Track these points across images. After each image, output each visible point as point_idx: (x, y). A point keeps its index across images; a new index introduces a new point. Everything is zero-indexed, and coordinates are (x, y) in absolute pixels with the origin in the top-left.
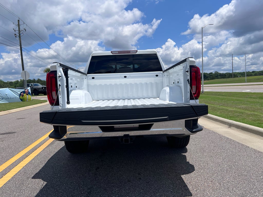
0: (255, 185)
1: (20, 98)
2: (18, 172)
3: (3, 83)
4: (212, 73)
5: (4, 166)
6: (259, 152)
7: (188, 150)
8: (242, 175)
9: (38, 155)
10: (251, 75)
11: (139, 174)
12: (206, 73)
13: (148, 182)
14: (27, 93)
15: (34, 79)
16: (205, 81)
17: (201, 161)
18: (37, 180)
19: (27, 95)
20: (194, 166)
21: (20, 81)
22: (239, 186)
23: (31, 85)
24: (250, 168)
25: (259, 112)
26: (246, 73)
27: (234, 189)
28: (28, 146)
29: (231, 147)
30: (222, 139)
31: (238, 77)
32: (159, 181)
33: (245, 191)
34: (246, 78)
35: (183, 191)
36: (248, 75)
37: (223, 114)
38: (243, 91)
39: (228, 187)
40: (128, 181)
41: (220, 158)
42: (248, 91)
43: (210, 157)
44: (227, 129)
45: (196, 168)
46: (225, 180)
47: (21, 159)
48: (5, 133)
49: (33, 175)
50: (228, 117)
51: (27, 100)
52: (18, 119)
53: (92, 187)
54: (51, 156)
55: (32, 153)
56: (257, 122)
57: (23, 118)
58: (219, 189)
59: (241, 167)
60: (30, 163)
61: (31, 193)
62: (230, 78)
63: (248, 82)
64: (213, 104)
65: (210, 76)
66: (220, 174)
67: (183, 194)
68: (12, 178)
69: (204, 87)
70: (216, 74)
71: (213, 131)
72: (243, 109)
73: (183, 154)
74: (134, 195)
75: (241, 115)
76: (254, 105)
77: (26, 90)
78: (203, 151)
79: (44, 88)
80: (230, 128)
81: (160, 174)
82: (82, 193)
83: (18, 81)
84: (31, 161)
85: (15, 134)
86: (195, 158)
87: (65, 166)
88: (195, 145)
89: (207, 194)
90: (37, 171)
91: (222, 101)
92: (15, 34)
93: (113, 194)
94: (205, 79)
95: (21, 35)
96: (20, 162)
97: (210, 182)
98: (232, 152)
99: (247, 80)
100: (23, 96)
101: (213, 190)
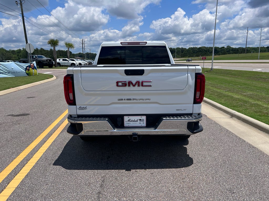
0: (242, 181)
1: (26, 72)
2: (40, 158)
3: (5, 52)
4: (224, 47)
5: (26, 151)
6: (253, 147)
7: (190, 143)
8: (233, 170)
9: (54, 141)
10: (265, 51)
11: (144, 165)
12: (218, 47)
13: (152, 174)
14: (33, 67)
15: (37, 48)
16: (216, 56)
17: (200, 154)
18: (58, 167)
19: (33, 69)
20: (193, 159)
21: (22, 50)
22: (229, 180)
23: (36, 57)
24: (242, 163)
25: (263, 101)
26: (260, 49)
27: (224, 183)
28: (44, 131)
29: (228, 141)
30: (222, 131)
31: (251, 53)
32: (162, 173)
33: (233, 186)
34: (259, 54)
35: (181, 183)
36: (262, 50)
37: (228, 103)
38: (254, 70)
39: (219, 182)
40: (135, 172)
41: (217, 152)
42: (259, 70)
43: (208, 151)
44: (229, 119)
45: (194, 161)
46: (218, 175)
47: (40, 145)
48: (19, 114)
49: (54, 162)
50: (231, 106)
51: (33, 74)
52: (29, 98)
53: (105, 176)
54: (66, 143)
55: (48, 139)
56: (258, 114)
57: (33, 97)
58: (211, 183)
59: (234, 163)
60: (49, 149)
61: (55, 179)
62: (242, 53)
63: (260, 59)
64: (219, 89)
65: (222, 50)
66: (215, 168)
67: (181, 186)
68: (36, 164)
69: (214, 63)
70: (228, 48)
71: (215, 122)
72: (248, 97)
73: (185, 146)
74: (141, 185)
75: (244, 105)
76: (260, 92)
77: (32, 64)
78: (202, 144)
79: (48, 61)
80: (232, 118)
81: (163, 166)
82: (97, 181)
83: (20, 50)
84: (50, 147)
85: (29, 116)
86: (195, 151)
87: (80, 153)
88: (197, 137)
89: (201, 187)
90: (57, 158)
91: (229, 85)
92: (16, 2)
93: (123, 183)
94: (216, 53)
95: (22, 3)
96: (40, 148)
97: (205, 176)
98: (229, 146)
99: (260, 56)
100: (29, 70)
101: (206, 184)
